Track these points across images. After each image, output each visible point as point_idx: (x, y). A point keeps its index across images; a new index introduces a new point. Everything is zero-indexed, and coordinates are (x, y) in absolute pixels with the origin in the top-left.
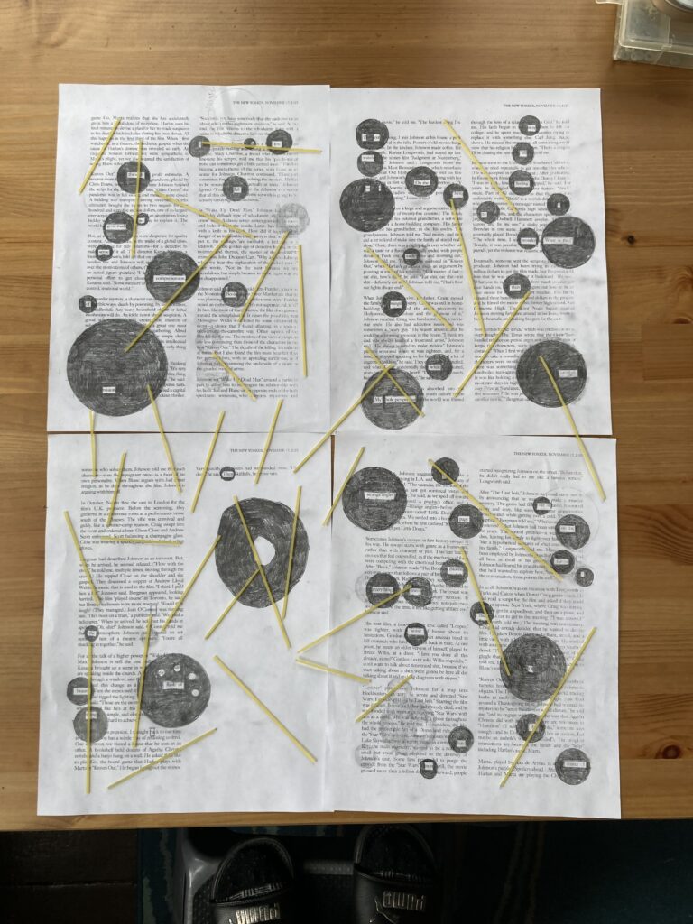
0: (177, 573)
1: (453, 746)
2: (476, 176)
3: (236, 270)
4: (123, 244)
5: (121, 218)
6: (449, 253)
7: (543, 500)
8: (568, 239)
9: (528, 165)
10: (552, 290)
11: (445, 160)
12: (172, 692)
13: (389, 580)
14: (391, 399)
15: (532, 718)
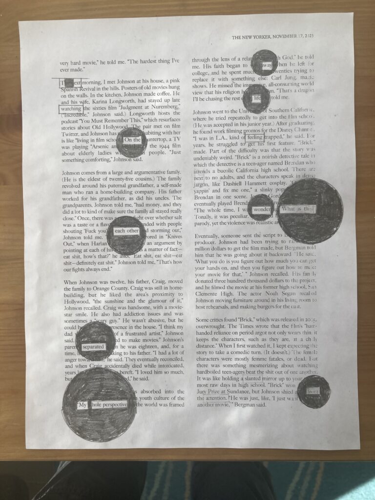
2: (198, 129)
6: (166, 228)
8: (311, 206)
9: (263, 114)
10: (290, 271)
11: (160, 110)
14: (99, 405)
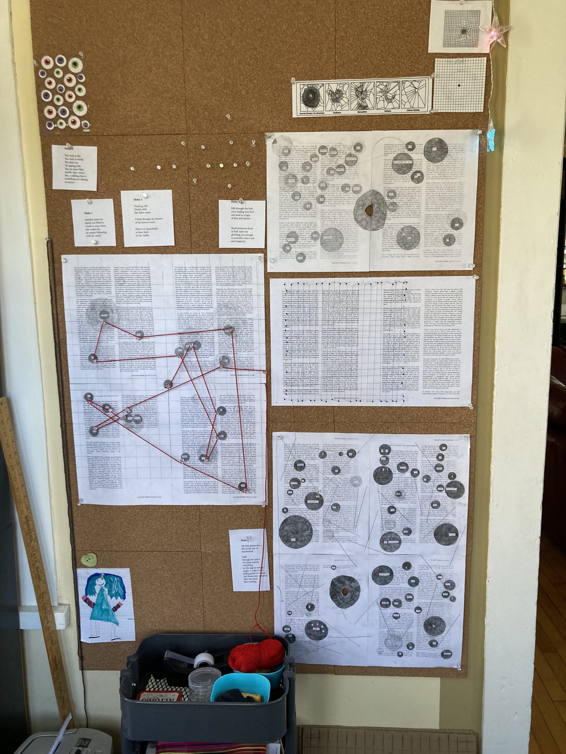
0: (317, 596)
1: (408, 648)
2: (422, 465)
3: (336, 499)
4: (296, 489)
5: (295, 480)
6: (412, 493)
7: (440, 575)
8: (455, 488)
9: (442, 462)
10: (448, 506)
11: (412, 460)
12: (316, 630)
13: (387, 600)
14: (390, 542)
15: (434, 641)
